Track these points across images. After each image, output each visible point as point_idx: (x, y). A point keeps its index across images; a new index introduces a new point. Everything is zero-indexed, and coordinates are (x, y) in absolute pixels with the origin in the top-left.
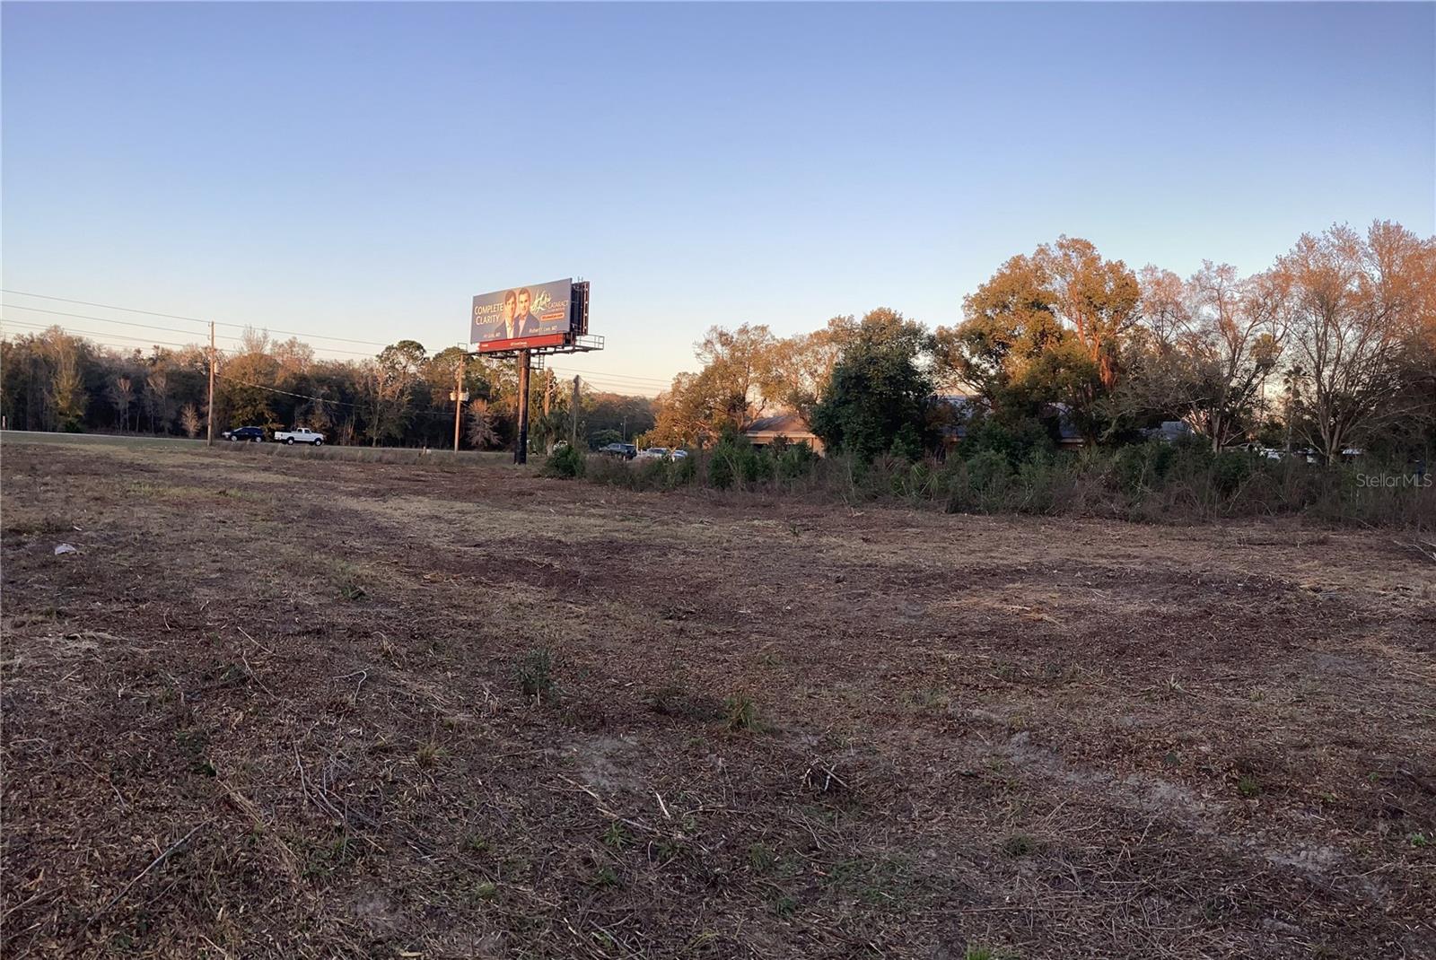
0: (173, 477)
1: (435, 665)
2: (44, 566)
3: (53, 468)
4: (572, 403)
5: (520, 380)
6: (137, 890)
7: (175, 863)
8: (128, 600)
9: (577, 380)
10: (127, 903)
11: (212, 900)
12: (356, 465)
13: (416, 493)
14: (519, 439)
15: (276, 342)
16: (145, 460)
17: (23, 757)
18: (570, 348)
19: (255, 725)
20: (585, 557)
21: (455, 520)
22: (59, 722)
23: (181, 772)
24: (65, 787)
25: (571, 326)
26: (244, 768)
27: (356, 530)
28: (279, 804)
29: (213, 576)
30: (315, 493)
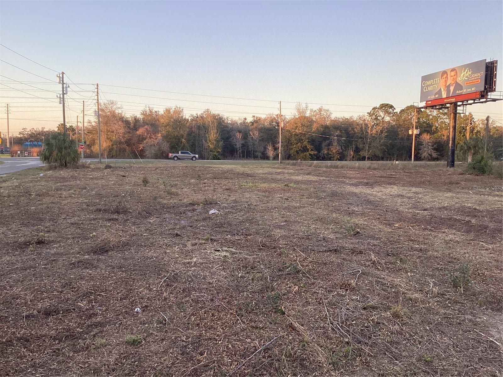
0: (262, 179)
1: (401, 269)
2: (204, 219)
3: (208, 176)
4: (484, 133)
5: (450, 121)
6: (249, 364)
7: (266, 353)
8: (242, 235)
9: (488, 119)
10: (245, 369)
11: (284, 371)
12: (355, 170)
13: (390, 184)
14: (450, 153)
15: (312, 109)
16: (249, 171)
17: (197, 302)
18: (484, 100)
19: (304, 292)
20: (492, 218)
21: (412, 197)
22: (212, 288)
23: (268, 312)
24: (215, 316)
25: (485, 87)
26: (299, 312)
27: (355, 202)
28: (317, 329)
29: (282, 224)
30: (333, 184)
